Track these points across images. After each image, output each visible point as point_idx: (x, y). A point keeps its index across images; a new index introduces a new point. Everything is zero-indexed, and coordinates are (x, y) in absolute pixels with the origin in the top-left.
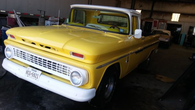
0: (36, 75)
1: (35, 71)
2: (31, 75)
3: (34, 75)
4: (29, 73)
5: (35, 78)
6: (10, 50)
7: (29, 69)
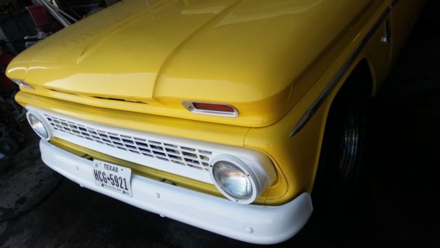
0: (119, 181)
1: (113, 170)
2: (109, 182)
3: (116, 181)
4: (102, 177)
5: (122, 190)
6: (38, 120)
7: (97, 165)
